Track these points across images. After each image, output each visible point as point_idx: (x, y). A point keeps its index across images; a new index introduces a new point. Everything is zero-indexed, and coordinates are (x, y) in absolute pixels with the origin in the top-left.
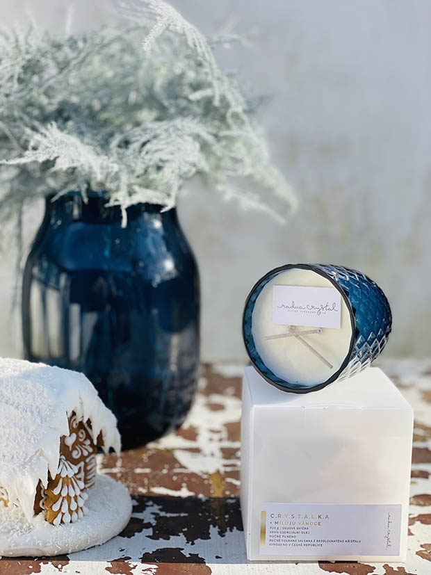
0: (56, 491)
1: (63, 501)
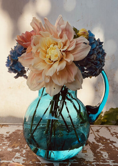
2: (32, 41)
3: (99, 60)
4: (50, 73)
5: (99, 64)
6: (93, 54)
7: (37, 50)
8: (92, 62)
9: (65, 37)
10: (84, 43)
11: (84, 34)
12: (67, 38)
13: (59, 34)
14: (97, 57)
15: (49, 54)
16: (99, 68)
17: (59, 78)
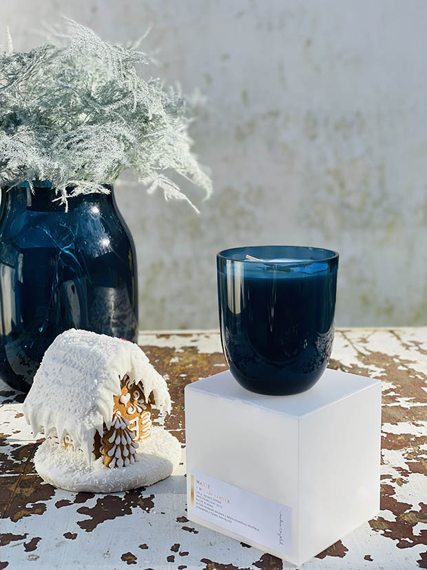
0: (111, 440)
1: (117, 448)
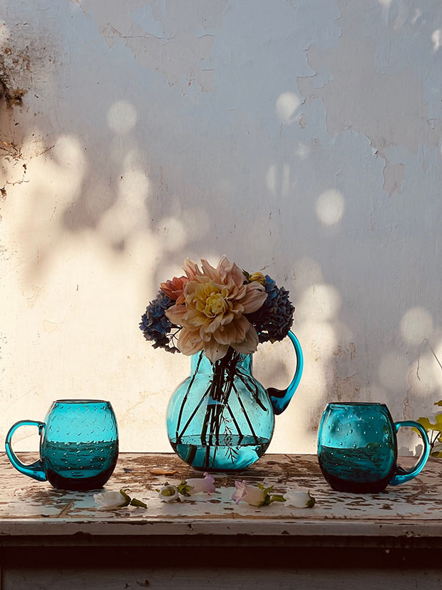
2: (185, 289)
3: (283, 315)
4: (212, 328)
5: (282, 320)
6: (272, 306)
7: (192, 301)
8: (272, 318)
9: (232, 283)
10: (258, 289)
11: (259, 279)
12: (234, 284)
13: (223, 280)
14: (278, 310)
15: (210, 305)
16: (282, 325)
17: (224, 336)
